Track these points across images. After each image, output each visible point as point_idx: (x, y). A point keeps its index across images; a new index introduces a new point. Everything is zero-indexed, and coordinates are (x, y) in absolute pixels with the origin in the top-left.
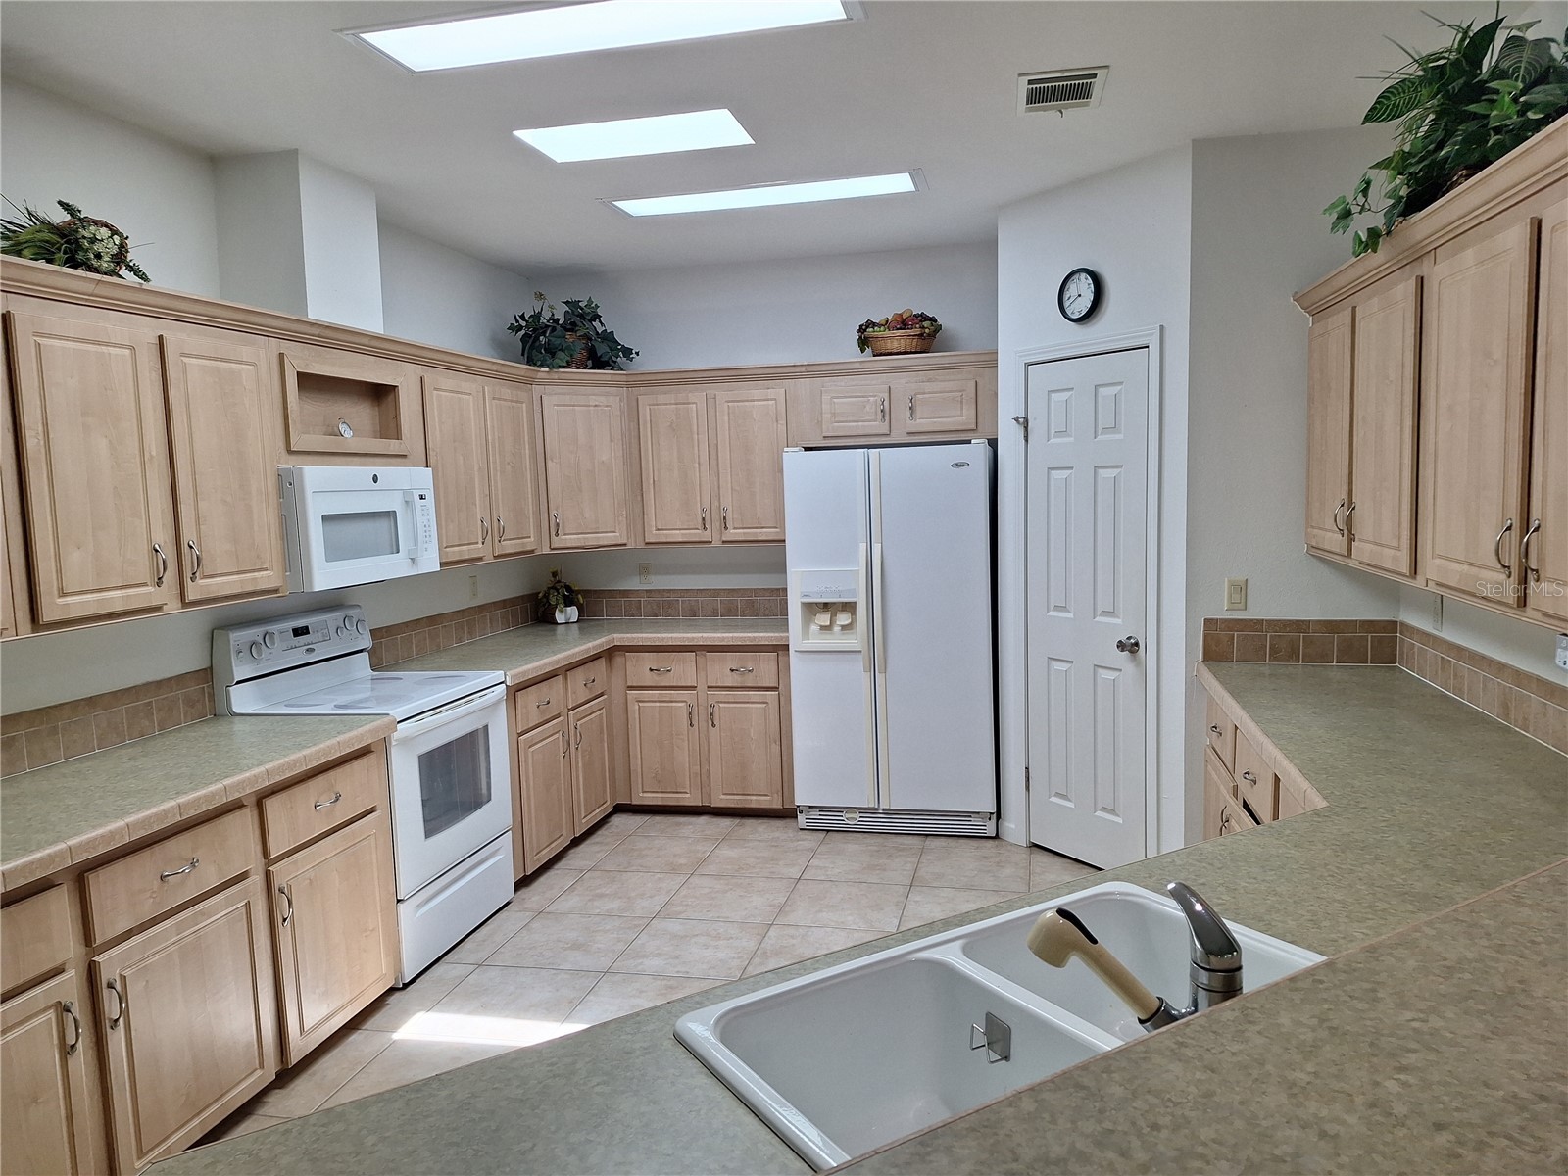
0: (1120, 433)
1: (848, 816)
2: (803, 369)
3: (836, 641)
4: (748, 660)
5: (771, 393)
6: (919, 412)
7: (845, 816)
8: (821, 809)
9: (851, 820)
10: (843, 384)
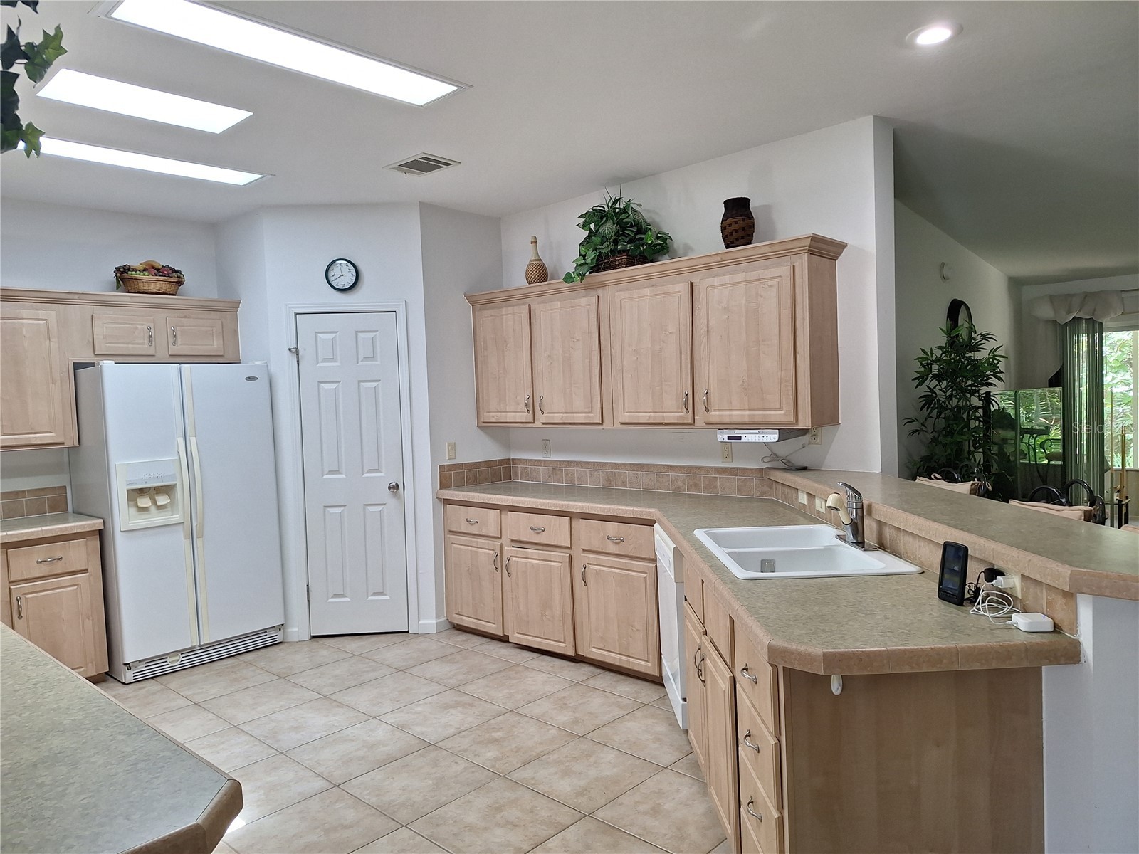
0: (377, 361)
1: (171, 660)
2: (76, 297)
3: (154, 518)
4: (57, 549)
5: (41, 314)
6: (179, 341)
7: (169, 660)
8: (146, 661)
9: (173, 662)
10: (112, 312)
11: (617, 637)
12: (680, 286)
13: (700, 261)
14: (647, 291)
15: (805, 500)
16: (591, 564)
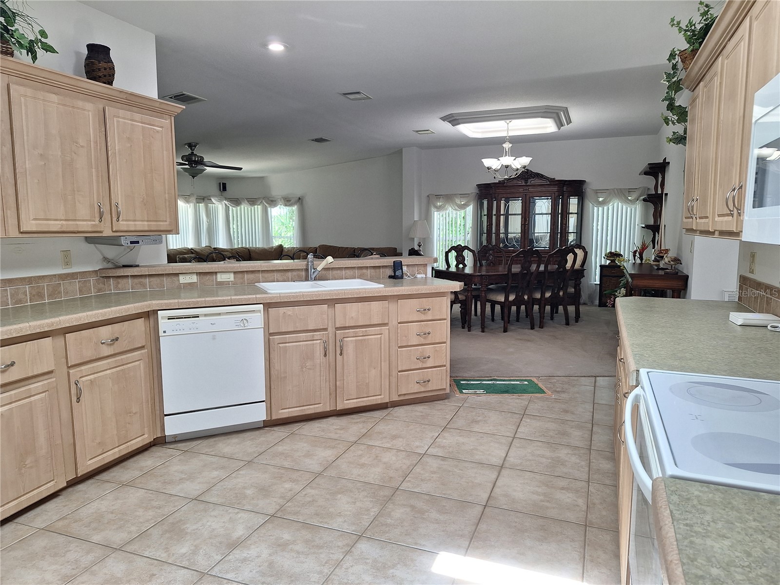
11: (115, 432)
12: (89, 106)
13: (109, 92)
14: (54, 98)
15: (194, 279)
16: (85, 376)
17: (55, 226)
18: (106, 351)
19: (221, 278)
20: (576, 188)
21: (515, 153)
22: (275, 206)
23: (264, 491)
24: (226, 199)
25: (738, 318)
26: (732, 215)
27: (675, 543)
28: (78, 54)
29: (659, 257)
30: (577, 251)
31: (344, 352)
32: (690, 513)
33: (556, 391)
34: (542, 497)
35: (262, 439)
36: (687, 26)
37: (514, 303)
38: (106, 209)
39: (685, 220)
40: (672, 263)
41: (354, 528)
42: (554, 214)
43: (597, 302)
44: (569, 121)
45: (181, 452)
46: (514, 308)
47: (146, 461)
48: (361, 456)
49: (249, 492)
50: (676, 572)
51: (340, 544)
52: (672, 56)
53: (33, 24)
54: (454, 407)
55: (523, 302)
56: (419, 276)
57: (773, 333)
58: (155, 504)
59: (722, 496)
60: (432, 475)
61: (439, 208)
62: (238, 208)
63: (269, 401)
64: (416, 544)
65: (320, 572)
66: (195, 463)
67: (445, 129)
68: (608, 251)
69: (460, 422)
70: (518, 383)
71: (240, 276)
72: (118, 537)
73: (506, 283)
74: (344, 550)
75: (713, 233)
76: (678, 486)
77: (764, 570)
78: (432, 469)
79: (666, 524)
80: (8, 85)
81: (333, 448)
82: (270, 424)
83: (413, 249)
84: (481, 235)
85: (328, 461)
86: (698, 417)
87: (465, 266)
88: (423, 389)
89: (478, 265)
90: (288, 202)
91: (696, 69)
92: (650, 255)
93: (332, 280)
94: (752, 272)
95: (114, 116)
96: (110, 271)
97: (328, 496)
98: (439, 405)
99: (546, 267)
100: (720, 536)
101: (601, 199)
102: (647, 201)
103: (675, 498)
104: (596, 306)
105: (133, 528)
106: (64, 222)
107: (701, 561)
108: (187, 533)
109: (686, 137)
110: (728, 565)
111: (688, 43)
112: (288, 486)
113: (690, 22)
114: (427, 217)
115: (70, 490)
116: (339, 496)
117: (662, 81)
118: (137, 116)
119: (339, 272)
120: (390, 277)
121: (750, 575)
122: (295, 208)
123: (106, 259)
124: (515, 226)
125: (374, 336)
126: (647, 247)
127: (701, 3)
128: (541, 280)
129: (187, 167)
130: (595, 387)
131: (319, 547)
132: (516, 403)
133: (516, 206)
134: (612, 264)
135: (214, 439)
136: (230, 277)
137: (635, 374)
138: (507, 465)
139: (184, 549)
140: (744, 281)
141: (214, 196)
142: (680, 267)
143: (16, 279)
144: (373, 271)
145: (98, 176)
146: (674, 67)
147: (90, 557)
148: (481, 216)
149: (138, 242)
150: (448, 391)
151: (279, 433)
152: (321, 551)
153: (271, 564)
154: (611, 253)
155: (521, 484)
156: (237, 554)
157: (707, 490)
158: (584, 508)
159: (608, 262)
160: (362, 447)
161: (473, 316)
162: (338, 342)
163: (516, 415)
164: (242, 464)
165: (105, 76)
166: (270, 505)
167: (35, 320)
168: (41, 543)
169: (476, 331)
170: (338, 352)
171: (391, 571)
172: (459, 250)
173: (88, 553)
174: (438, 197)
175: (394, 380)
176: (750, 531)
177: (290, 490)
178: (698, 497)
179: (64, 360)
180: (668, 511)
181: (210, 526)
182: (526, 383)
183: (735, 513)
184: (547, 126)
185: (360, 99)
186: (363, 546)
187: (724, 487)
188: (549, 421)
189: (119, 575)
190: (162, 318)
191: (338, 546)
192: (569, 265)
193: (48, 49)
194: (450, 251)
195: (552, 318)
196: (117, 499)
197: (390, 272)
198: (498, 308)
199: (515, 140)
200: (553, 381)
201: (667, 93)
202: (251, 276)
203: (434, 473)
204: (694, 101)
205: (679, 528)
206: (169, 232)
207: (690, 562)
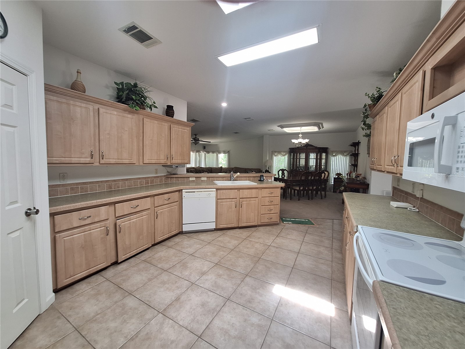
11: (167, 229)
12: (166, 124)
13: (172, 120)
14: (156, 122)
15: (194, 179)
16: (159, 210)
17: (154, 161)
18: (166, 202)
19: (202, 179)
20: (325, 150)
21: (303, 138)
22: (220, 154)
23: (214, 254)
24: (205, 151)
25: (394, 204)
26: (394, 166)
27: (390, 318)
28: (164, 108)
29: (357, 176)
30: (325, 172)
31: (242, 207)
32: (394, 302)
33: (318, 224)
34: (314, 266)
35: (214, 235)
36: (371, 96)
37: (302, 190)
38: (169, 156)
39: (370, 165)
40: (363, 179)
41: (244, 272)
42: (317, 159)
43: (332, 191)
44: (323, 127)
45: (187, 237)
46: (302, 192)
47: (177, 240)
48: (247, 244)
49: (209, 254)
50: (394, 335)
51: (240, 277)
52: (365, 106)
53: (152, 100)
54: (280, 228)
55: (306, 190)
56: (269, 180)
57: (410, 211)
58: (178, 255)
59: (407, 293)
60: (273, 254)
61: (276, 156)
62: (209, 154)
63: (216, 222)
64: (267, 280)
65: (232, 288)
66: (192, 241)
67: (279, 129)
68: (337, 173)
69: (283, 234)
70: (304, 220)
71: (209, 178)
72: (166, 266)
73: (300, 183)
74: (241, 280)
75: (384, 172)
76: (385, 286)
77: (436, 339)
78: (272, 252)
79: (384, 307)
80: (143, 118)
81: (238, 240)
82: (216, 230)
83: (267, 170)
84: (290, 165)
85: (235, 245)
86: (387, 250)
87: (285, 176)
88: (270, 221)
89: (289, 176)
90: (224, 152)
91: (375, 111)
92: (354, 175)
93: (239, 181)
94: (398, 185)
95: (173, 127)
96: (169, 176)
97: (235, 258)
98: (275, 227)
99: (314, 178)
100: (411, 317)
101: (334, 154)
102: (352, 155)
103: (385, 292)
104: (332, 192)
105: (171, 264)
106: (156, 160)
107: (404, 330)
108: (188, 267)
109: (370, 135)
110: (418, 334)
111: (372, 101)
112: (222, 253)
113: (373, 94)
114: (272, 159)
115: (152, 247)
116: (240, 259)
117: (361, 115)
118: (180, 127)
119: (241, 178)
120: (259, 180)
121: (430, 341)
122: (227, 154)
123: (168, 172)
124: (303, 162)
125: (253, 202)
126: (352, 172)
127: (377, 88)
128: (312, 183)
129: (194, 141)
130: (333, 223)
131: (232, 278)
132: (304, 228)
133: (303, 156)
134: (339, 177)
135: (199, 233)
136: (206, 179)
137: (356, 227)
138: (300, 252)
139: (187, 273)
140: (394, 189)
141: (201, 150)
142: (365, 180)
143: (141, 178)
144: (253, 178)
145: (167, 146)
146: (366, 110)
147: (157, 272)
148: (290, 159)
149: (178, 167)
150: (279, 222)
151: (219, 233)
152: (233, 279)
153: (216, 282)
154: (338, 173)
155: (306, 260)
156: (204, 277)
157: (399, 289)
158: (331, 272)
159: (337, 176)
160: (248, 241)
161: (287, 194)
162: (240, 203)
163: (303, 233)
164: (207, 243)
165: (171, 115)
166: (216, 260)
167: (146, 192)
168: (142, 266)
169: (288, 200)
170: (240, 206)
171: (258, 290)
172: (283, 170)
173: (156, 271)
174: (275, 152)
175: (259, 217)
176: (425, 315)
177: (223, 255)
178: (396, 293)
179: (153, 205)
180: (384, 300)
181: (196, 265)
182: (307, 220)
183: (415, 304)
184: (315, 129)
185: (250, 120)
186: (248, 279)
187: (407, 289)
188: (316, 236)
189: (166, 281)
190: (184, 192)
191: (239, 278)
192: (323, 177)
193: (156, 107)
194: (279, 171)
195: (316, 196)
196: (166, 252)
197: (259, 179)
198: (296, 191)
199: (303, 133)
200: (317, 220)
201: (363, 119)
202: (212, 178)
203: (274, 253)
204: (374, 122)
205: (391, 310)
206: (187, 163)
207: (399, 330)
